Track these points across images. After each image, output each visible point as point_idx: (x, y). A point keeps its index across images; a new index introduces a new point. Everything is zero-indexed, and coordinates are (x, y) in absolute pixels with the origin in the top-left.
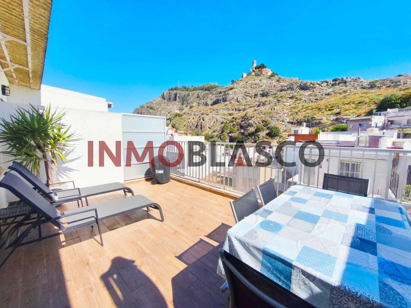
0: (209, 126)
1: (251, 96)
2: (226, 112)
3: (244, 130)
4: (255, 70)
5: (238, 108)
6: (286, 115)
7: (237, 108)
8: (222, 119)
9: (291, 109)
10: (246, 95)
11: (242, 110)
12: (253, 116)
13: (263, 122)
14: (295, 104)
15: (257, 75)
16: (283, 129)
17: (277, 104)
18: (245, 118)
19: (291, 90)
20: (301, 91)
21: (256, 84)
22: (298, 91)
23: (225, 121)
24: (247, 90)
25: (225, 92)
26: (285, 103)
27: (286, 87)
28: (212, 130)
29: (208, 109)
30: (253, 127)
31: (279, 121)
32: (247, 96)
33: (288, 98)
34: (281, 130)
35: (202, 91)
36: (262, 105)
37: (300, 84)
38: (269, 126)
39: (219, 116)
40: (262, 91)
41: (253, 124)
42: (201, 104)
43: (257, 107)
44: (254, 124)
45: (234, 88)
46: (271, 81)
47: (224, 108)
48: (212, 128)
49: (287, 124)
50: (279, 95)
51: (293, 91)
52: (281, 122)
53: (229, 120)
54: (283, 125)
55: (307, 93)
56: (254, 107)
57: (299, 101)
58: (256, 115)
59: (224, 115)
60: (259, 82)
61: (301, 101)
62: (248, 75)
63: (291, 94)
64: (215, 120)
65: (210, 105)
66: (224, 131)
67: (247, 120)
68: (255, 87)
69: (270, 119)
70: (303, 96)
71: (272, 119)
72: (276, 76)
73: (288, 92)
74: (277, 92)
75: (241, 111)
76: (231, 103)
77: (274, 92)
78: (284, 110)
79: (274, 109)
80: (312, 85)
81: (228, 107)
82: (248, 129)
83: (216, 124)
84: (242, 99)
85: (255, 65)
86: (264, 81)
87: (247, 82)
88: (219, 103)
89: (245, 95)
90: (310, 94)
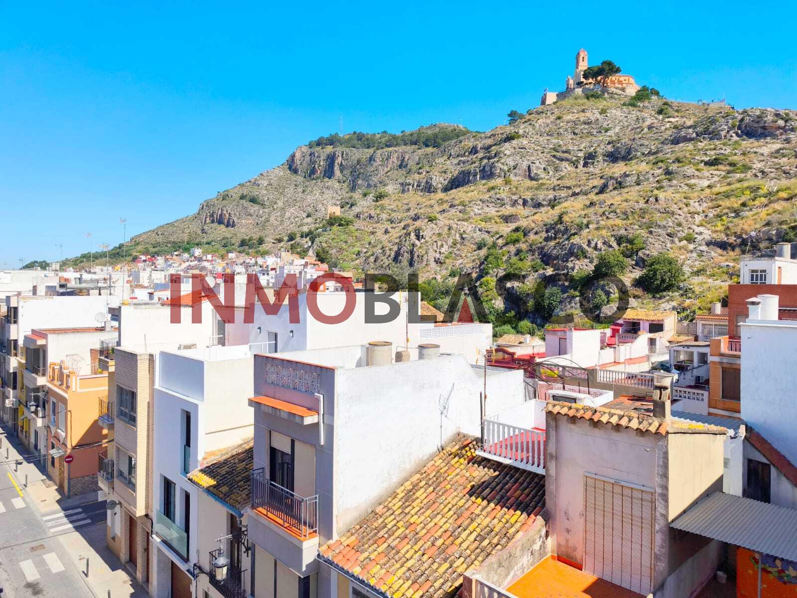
0: (438, 256)
1: (574, 159)
2: (492, 211)
3: (556, 268)
4: (582, 80)
5: (532, 199)
6: (698, 219)
7: (528, 198)
8: (478, 233)
9: (716, 199)
10: (559, 156)
11: (545, 203)
12: (585, 221)
13: (619, 244)
14: (729, 184)
15: (592, 96)
16: (691, 267)
17: (665, 183)
18: (557, 229)
19: (711, 139)
20: (744, 140)
21: (588, 123)
22: (736, 142)
23: (490, 240)
24: (561, 143)
25: (487, 148)
26: (693, 181)
27: (691, 130)
28: (447, 269)
29: (433, 202)
30: (586, 257)
31: (676, 240)
32: (562, 160)
33: (703, 164)
34: (686, 269)
35: (413, 147)
36: (615, 189)
37: (740, 117)
38: (640, 254)
39: (471, 223)
40: (609, 143)
41: (587, 248)
42: (411, 187)
43: (597, 194)
44: (590, 250)
45: (519, 137)
46: (638, 113)
47: (486, 197)
48: (447, 261)
49: (704, 248)
50: (668, 156)
51: (717, 142)
52: (685, 242)
53: (501, 236)
54: (691, 252)
55: (768, 147)
56: (586, 194)
57: (742, 172)
58: (593, 218)
59: (487, 220)
60: (599, 116)
61: (749, 174)
62: (561, 96)
63: (713, 153)
64: (458, 237)
65: (439, 191)
66: (487, 273)
67: (565, 237)
68: (585, 131)
69: (643, 233)
70: (753, 155)
71: (651, 232)
72: (654, 98)
73: (700, 145)
74: (660, 146)
75: (543, 206)
76: (507, 182)
77: (653, 147)
78: (691, 202)
79: (657, 200)
80: (781, 123)
81: (498, 196)
82: (570, 265)
83: (459, 250)
84: (544, 169)
85: (583, 66)
86: (616, 113)
87: (559, 118)
88: (469, 182)
89: (554, 156)
90: (777, 151)
